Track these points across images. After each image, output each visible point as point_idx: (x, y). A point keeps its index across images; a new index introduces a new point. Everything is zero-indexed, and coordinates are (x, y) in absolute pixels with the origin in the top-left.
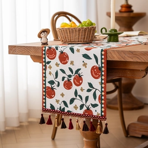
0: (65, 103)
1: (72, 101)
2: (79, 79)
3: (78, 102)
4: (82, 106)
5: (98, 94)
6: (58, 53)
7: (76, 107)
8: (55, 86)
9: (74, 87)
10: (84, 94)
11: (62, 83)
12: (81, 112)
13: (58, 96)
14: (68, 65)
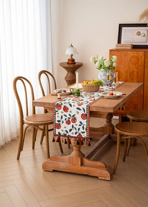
0: (66, 131)
1: (71, 130)
2: (74, 120)
3: (74, 131)
4: (76, 133)
5: (85, 127)
6: (63, 107)
7: (73, 133)
8: (61, 123)
9: (72, 124)
10: (77, 127)
11: (65, 122)
12: (76, 136)
13: (62, 128)
14: (69, 113)
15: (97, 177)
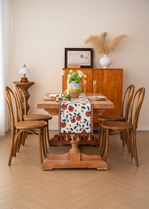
0: (71, 129)
1: (75, 128)
2: (79, 118)
3: (78, 128)
4: (80, 130)
6: (68, 107)
7: (77, 130)
9: (77, 121)
10: (82, 124)
11: (70, 120)
13: (67, 126)
15: (96, 169)
